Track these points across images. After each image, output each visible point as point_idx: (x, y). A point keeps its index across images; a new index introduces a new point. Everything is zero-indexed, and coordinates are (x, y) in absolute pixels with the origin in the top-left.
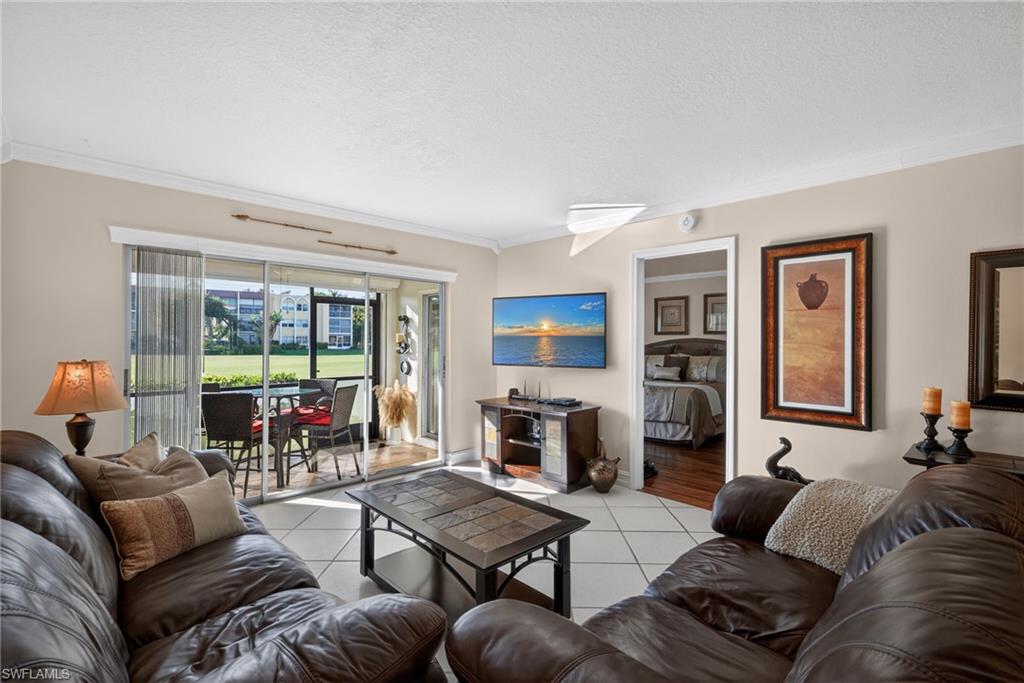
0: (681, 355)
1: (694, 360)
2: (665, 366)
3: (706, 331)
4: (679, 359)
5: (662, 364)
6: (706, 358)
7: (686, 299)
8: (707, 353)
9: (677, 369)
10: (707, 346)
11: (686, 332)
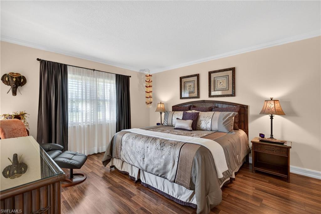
0: (194, 111)
1: (203, 115)
2: (183, 119)
3: (210, 96)
4: (193, 114)
5: (181, 117)
6: (211, 113)
7: (198, 76)
8: (211, 110)
9: (190, 122)
10: (210, 105)
11: (198, 97)
